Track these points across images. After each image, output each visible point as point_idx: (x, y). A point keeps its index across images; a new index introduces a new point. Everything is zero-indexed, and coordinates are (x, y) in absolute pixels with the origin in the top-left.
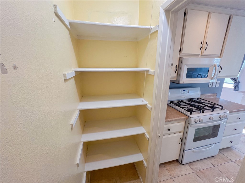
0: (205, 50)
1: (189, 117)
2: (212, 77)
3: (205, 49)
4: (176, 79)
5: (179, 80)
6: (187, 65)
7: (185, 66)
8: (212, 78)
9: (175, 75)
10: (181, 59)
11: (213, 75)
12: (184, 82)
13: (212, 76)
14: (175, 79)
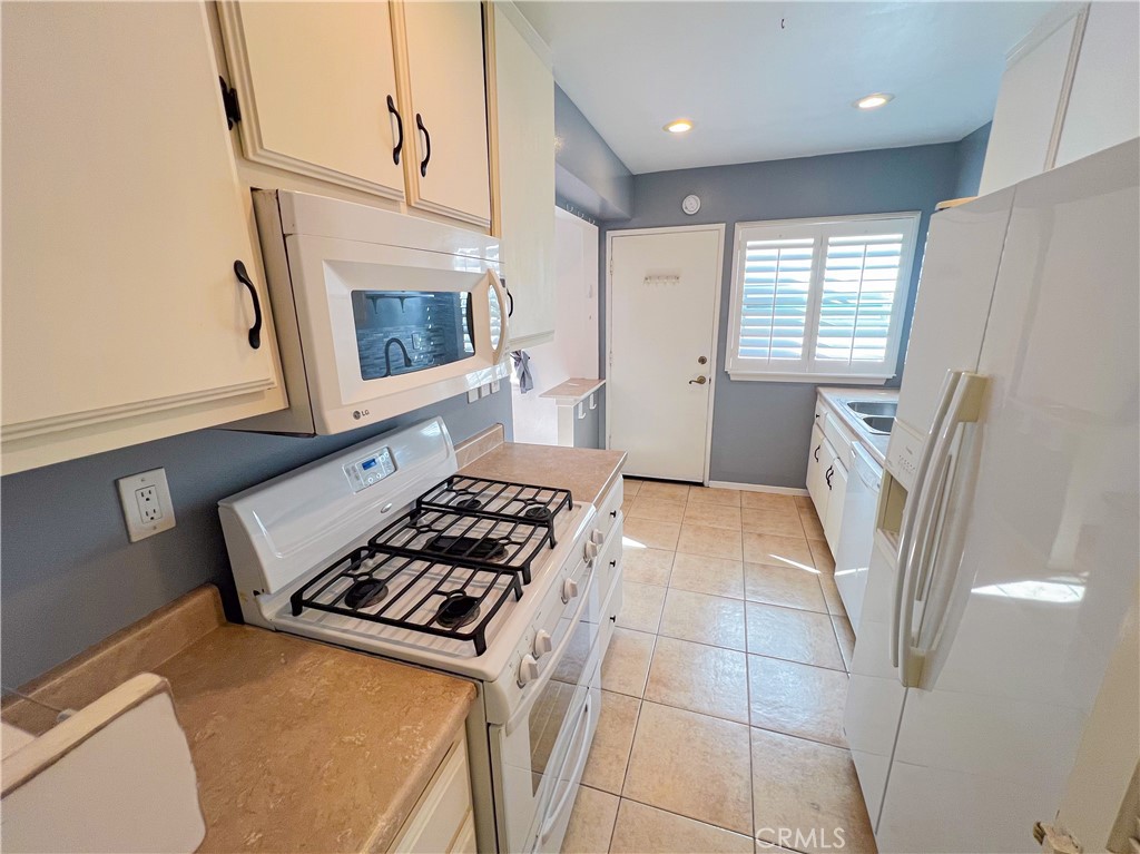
0: (423, 175)
1: (479, 682)
2: (495, 347)
3: (424, 164)
4: (281, 404)
5: (313, 407)
6: (340, 267)
7: (328, 273)
8: (496, 358)
9: (261, 367)
10: (267, 209)
11: (494, 338)
12: (357, 415)
13: (490, 343)
14: (275, 403)
